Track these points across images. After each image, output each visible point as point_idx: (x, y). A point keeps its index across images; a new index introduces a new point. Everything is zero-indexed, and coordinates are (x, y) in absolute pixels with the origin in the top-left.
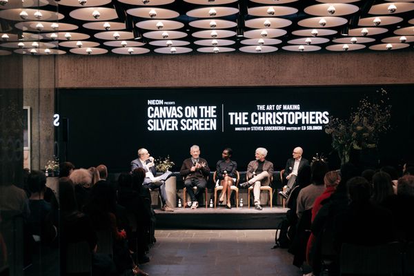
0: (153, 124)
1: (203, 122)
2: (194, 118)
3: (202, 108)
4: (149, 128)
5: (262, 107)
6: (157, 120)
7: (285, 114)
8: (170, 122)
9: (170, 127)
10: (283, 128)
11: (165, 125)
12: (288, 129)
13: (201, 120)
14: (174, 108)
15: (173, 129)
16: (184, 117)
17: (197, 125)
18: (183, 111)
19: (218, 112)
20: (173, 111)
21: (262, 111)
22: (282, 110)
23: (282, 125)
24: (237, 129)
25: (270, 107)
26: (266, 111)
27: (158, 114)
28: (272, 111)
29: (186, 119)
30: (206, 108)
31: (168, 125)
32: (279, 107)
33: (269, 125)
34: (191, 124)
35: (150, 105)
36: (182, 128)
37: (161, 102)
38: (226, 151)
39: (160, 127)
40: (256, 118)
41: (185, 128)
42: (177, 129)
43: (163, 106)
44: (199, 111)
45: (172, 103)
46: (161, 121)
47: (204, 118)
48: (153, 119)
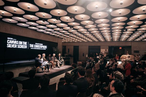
0: (9, 45)
1: (24, 46)
2: (21, 45)
3: (23, 42)
4: (7, 47)
5: (36, 44)
6: (11, 44)
7: (40, 46)
8: (15, 45)
9: (14, 47)
10: (40, 49)
11: (13, 46)
12: (41, 49)
13: (23, 45)
14: (16, 41)
15: (15, 47)
16: (19, 44)
17: (22, 47)
18: (18, 42)
19: (27, 44)
20: (16, 42)
21: (36, 45)
22: (40, 45)
23: (40, 48)
24: (31, 48)
25: (38, 44)
26: (37, 45)
27: (11, 42)
28: (38, 45)
29: (19, 45)
30: (24, 42)
31: (14, 46)
32: (39, 44)
33: (37, 48)
34: (20, 46)
35: (8, 39)
36: (18, 47)
37: (12, 39)
38: (50, 55)
39: (11, 46)
40: (35, 46)
41: (19, 47)
42: (16, 47)
43: (13, 40)
44: (23, 43)
45: (15, 40)
46: (12, 44)
47: (24, 45)
48: (9, 44)
